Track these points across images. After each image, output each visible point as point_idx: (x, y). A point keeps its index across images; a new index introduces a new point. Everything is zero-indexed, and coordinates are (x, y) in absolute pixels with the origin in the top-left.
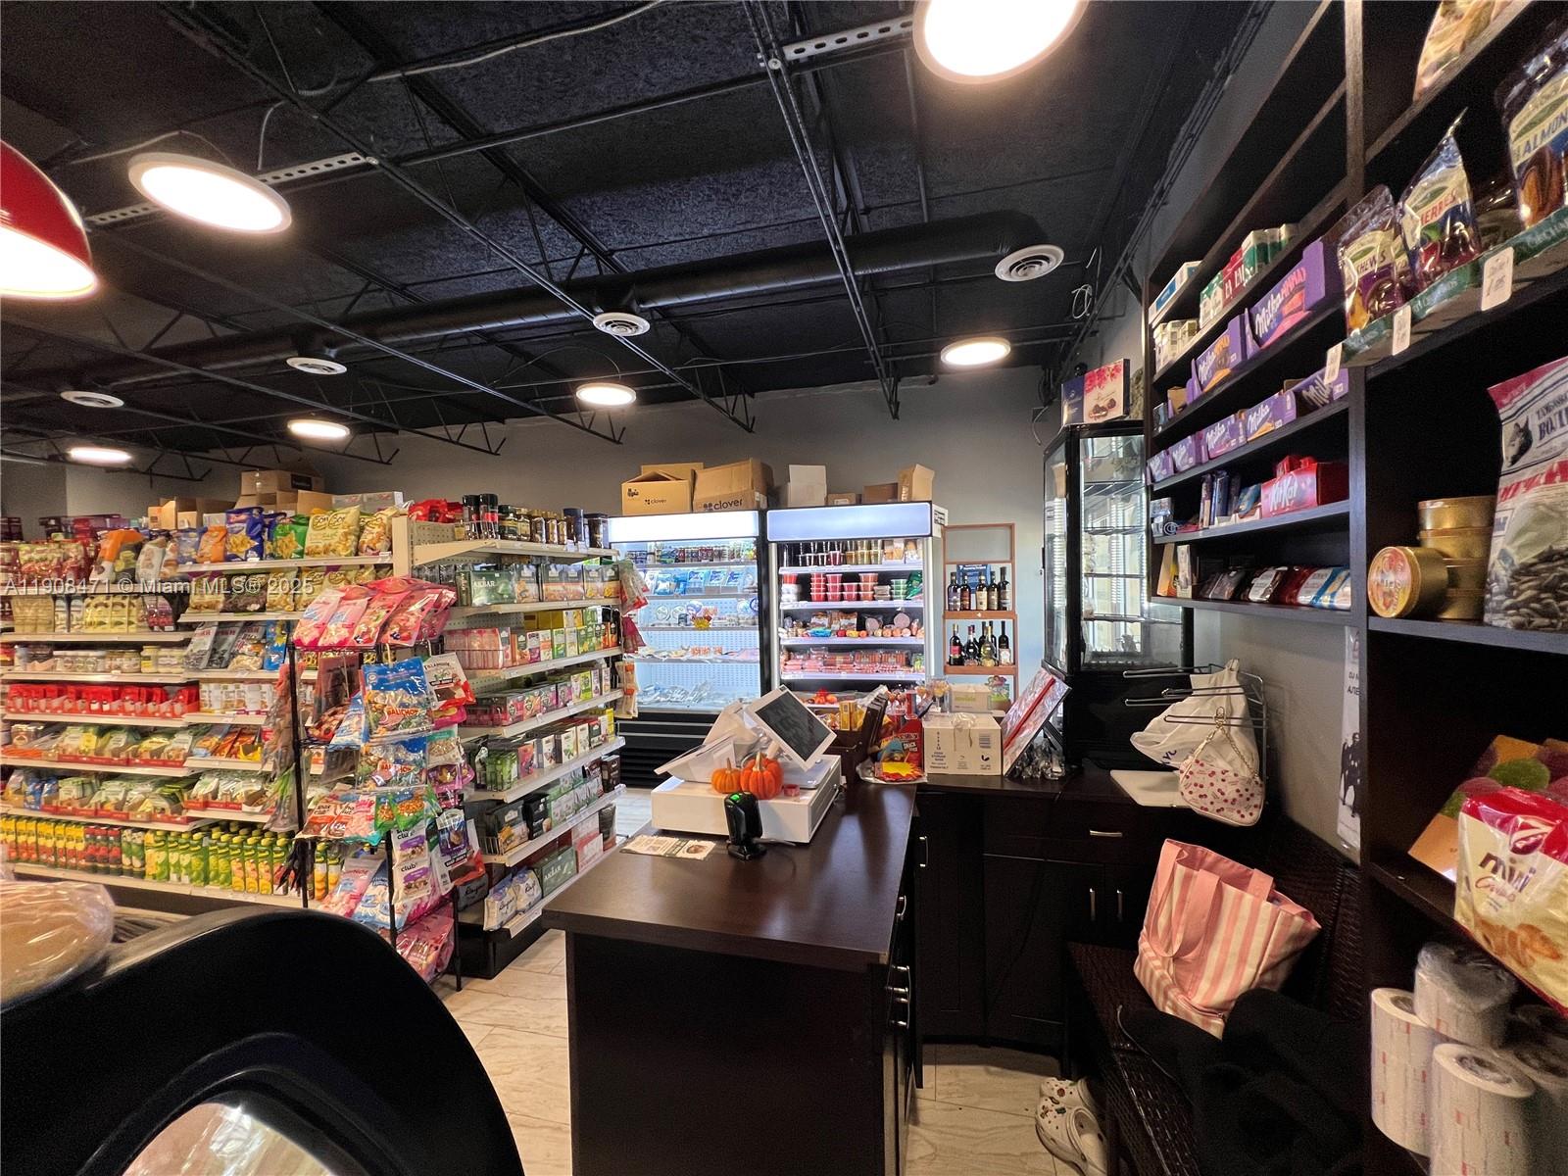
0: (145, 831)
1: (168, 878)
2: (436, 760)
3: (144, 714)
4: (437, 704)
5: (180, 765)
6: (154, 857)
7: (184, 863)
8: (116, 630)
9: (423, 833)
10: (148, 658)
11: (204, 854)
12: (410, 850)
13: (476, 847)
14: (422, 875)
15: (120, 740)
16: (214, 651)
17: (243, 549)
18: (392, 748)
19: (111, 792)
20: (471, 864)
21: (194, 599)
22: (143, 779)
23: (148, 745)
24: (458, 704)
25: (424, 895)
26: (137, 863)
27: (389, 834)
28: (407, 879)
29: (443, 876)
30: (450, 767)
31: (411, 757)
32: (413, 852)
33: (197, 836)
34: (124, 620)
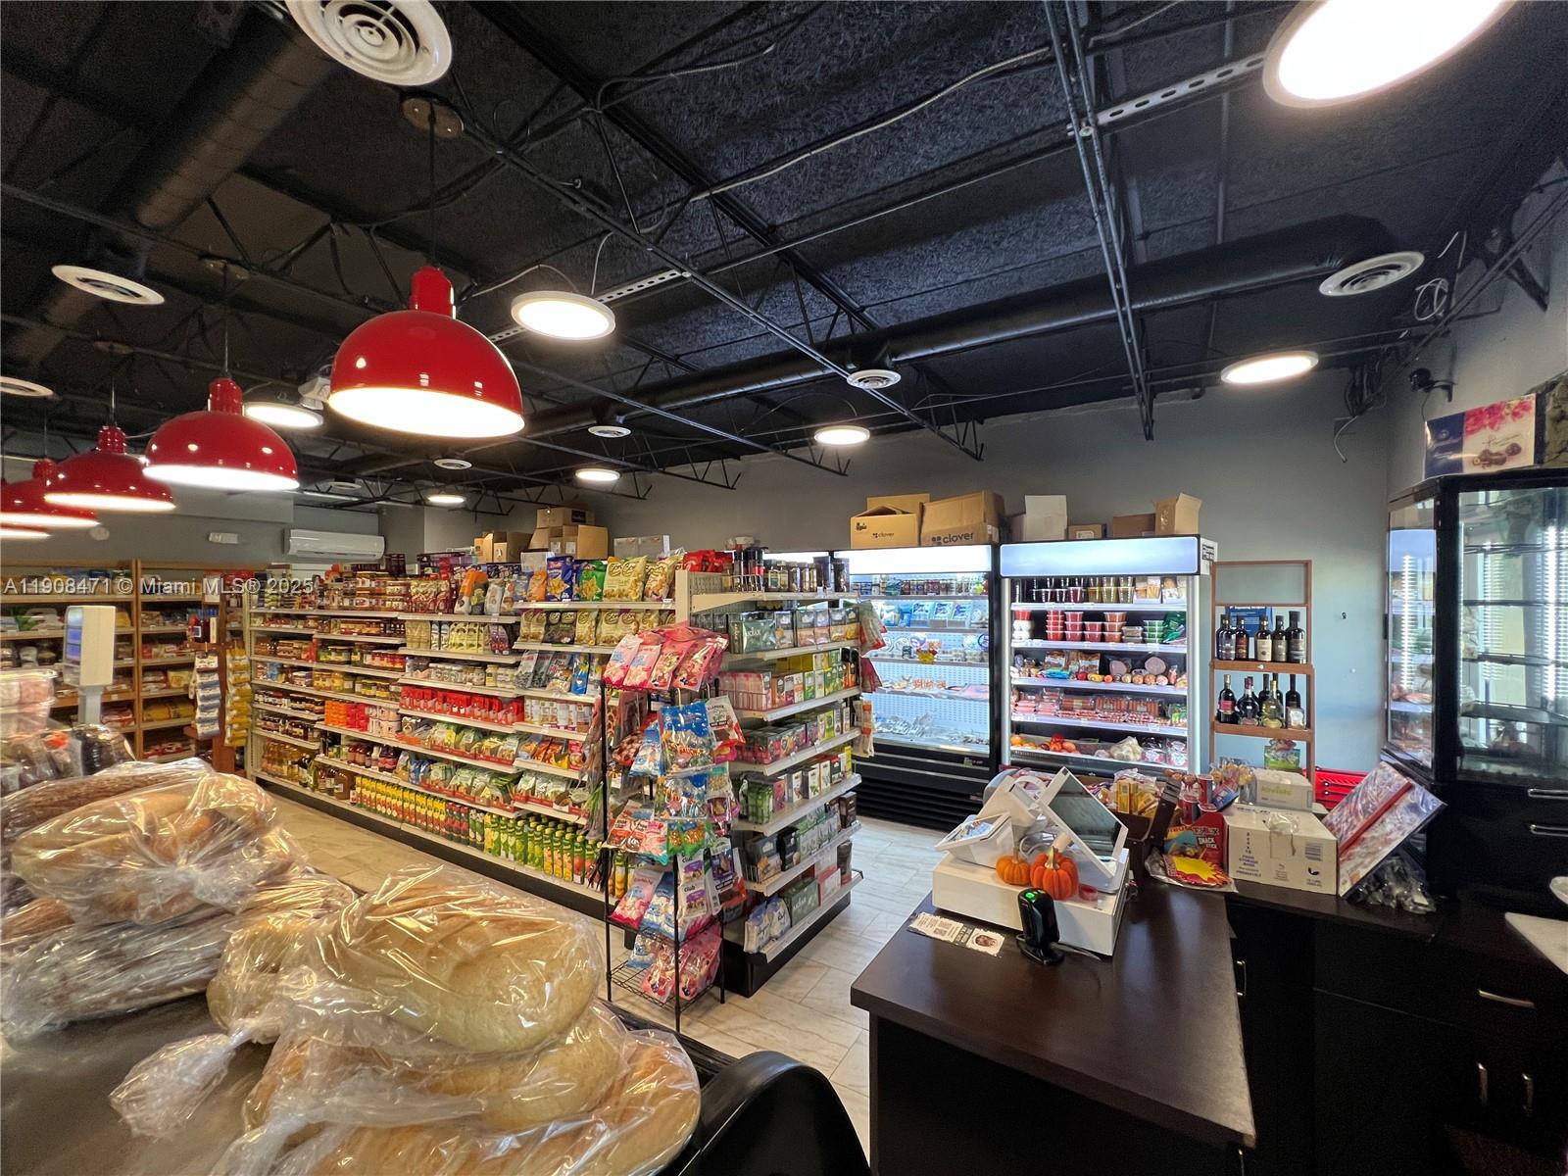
0: (485, 813)
1: (499, 854)
2: (713, 794)
3: (486, 719)
4: (717, 744)
5: (510, 764)
6: (491, 835)
7: (511, 844)
8: (470, 651)
9: (701, 858)
10: (490, 675)
11: (524, 839)
12: (691, 874)
13: (740, 874)
14: (700, 896)
15: (469, 737)
16: (535, 672)
17: (559, 591)
18: (681, 782)
19: (462, 778)
20: (736, 889)
21: (523, 630)
22: (484, 770)
23: (490, 743)
24: (731, 744)
25: (700, 914)
26: (479, 838)
27: (675, 858)
28: (690, 899)
29: (714, 898)
30: (722, 800)
31: (696, 791)
32: (694, 876)
33: (520, 823)
34: (475, 643)
